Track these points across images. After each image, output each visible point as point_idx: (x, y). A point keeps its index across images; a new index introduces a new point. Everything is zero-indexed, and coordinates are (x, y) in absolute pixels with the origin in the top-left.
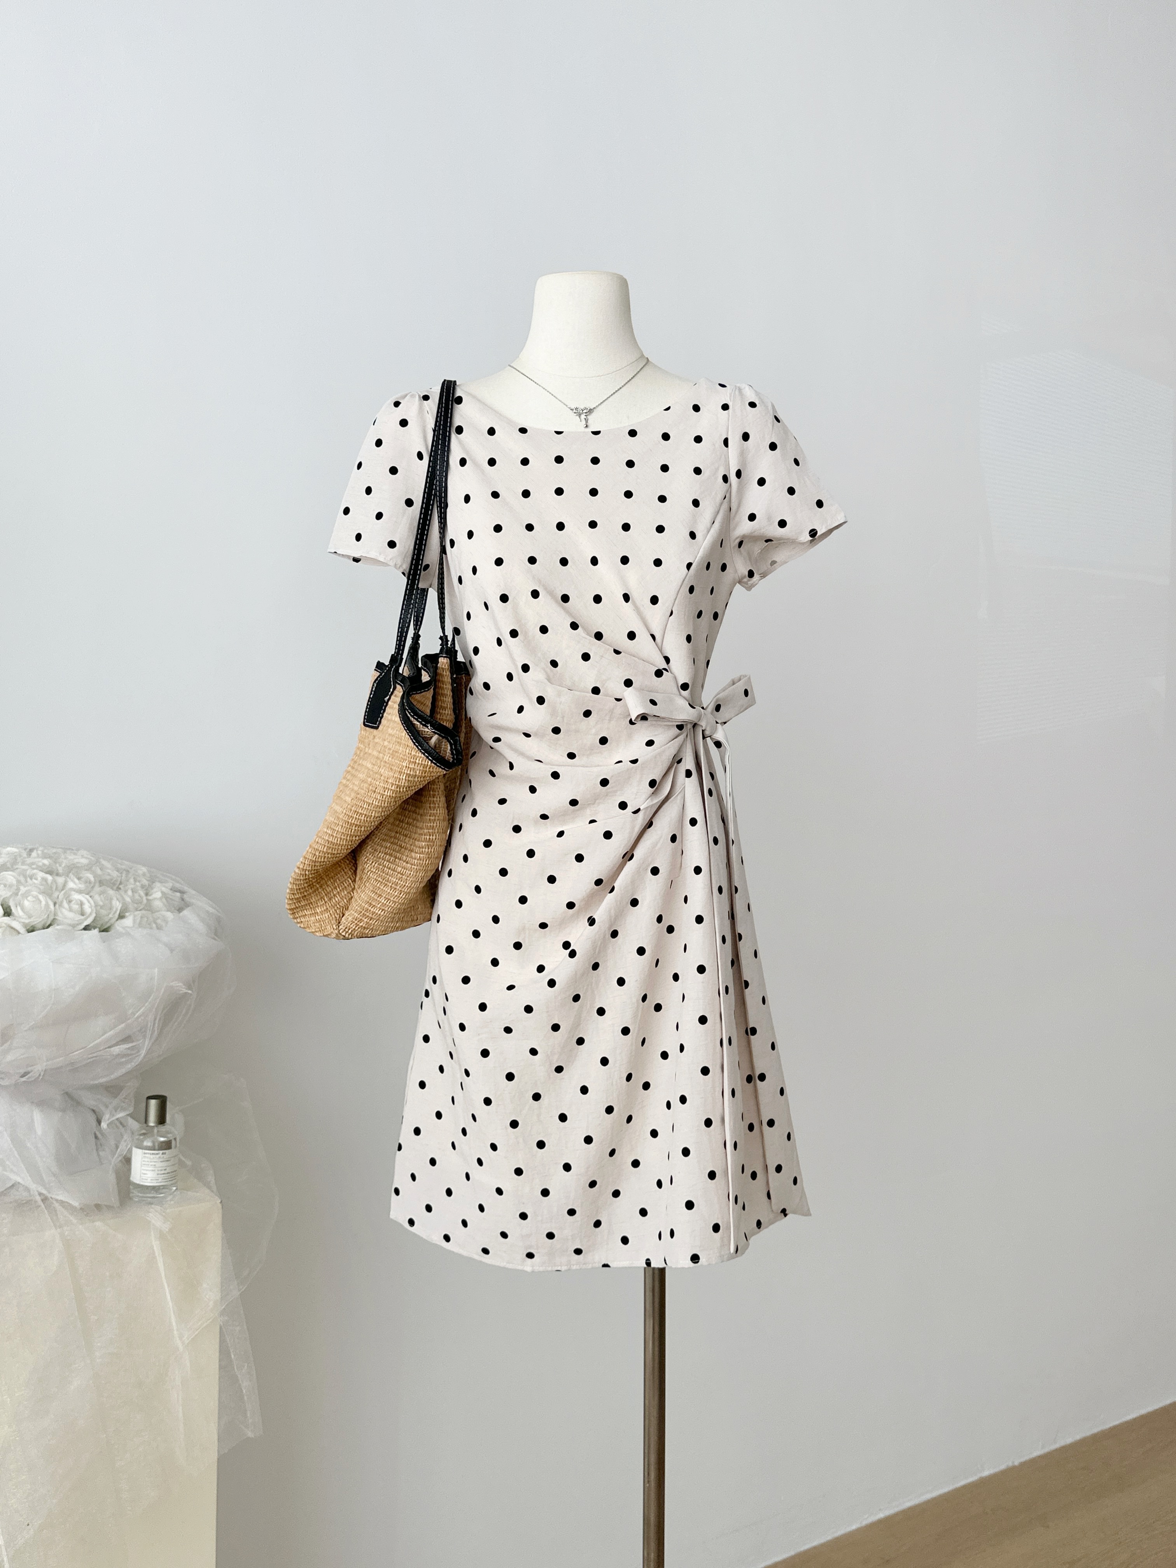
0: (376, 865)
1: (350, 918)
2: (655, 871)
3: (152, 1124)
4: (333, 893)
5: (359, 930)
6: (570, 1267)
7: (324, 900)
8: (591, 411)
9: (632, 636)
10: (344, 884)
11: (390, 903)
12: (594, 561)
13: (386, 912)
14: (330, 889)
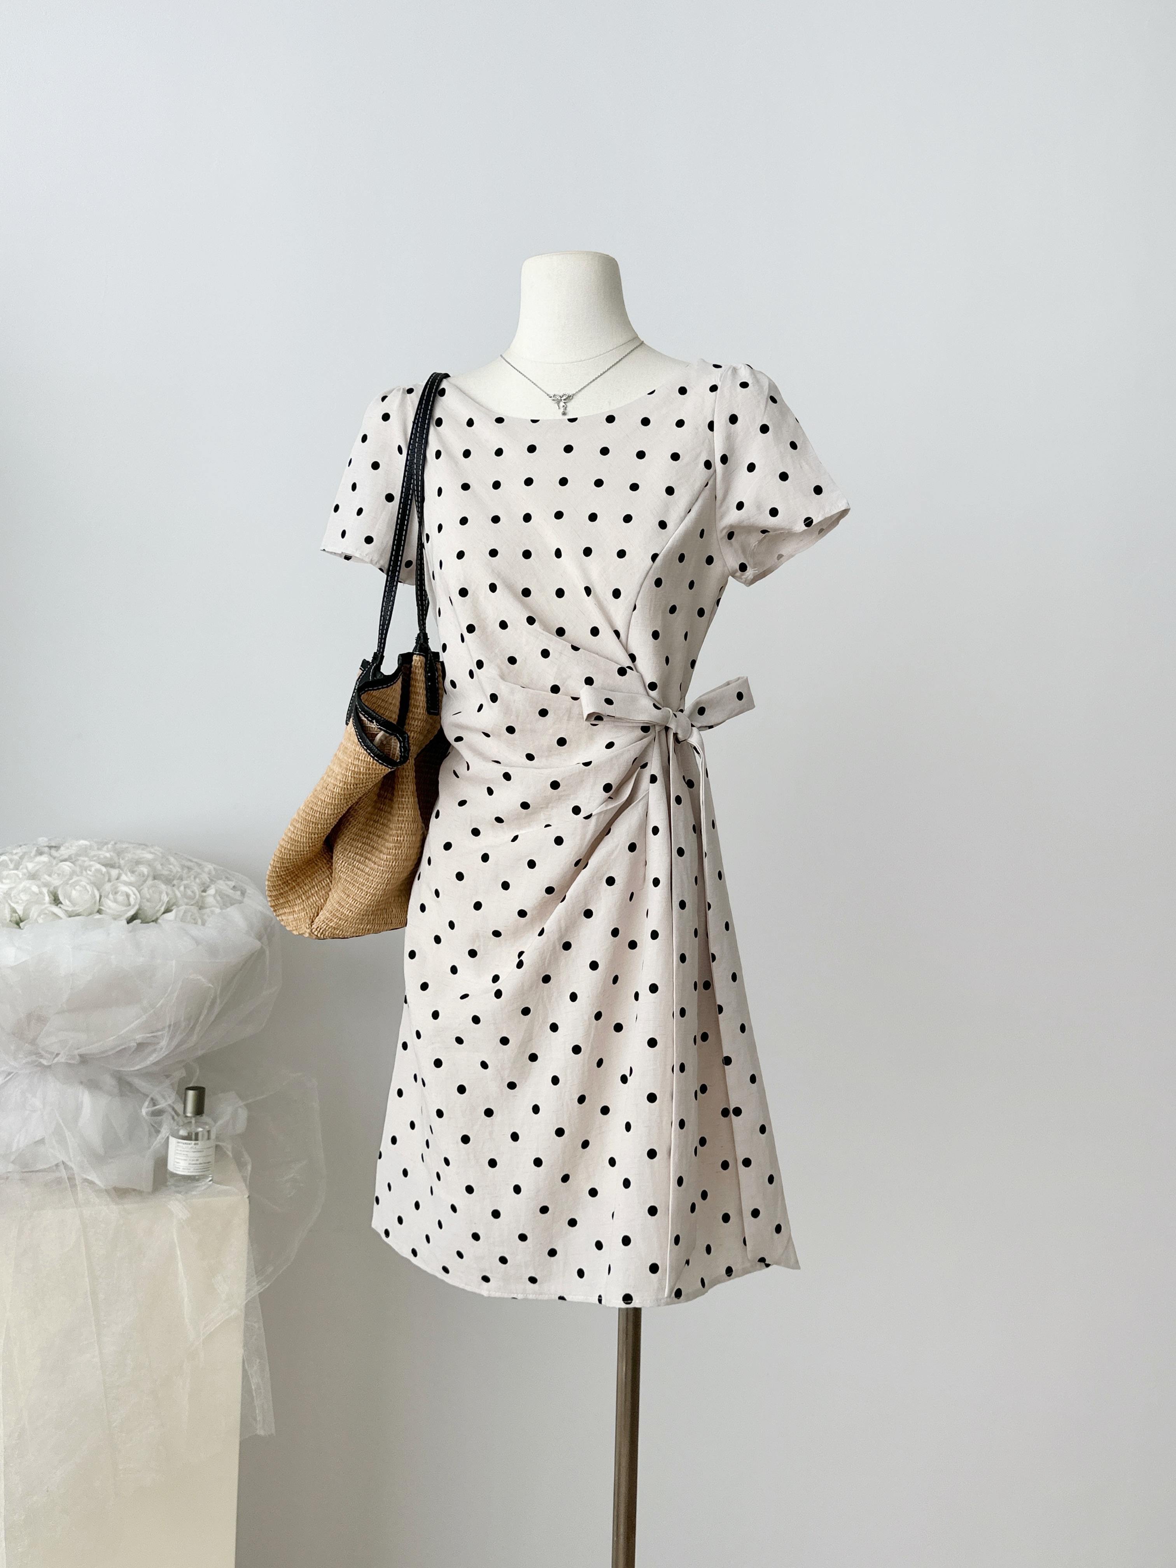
0: (346, 865)
1: (322, 918)
2: (611, 881)
3: (189, 1115)
4: (311, 892)
5: (330, 930)
6: (527, 1295)
7: (302, 899)
8: (569, 398)
9: (595, 632)
10: (322, 884)
11: (357, 904)
12: (558, 553)
13: (354, 913)
14: (308, 888)
